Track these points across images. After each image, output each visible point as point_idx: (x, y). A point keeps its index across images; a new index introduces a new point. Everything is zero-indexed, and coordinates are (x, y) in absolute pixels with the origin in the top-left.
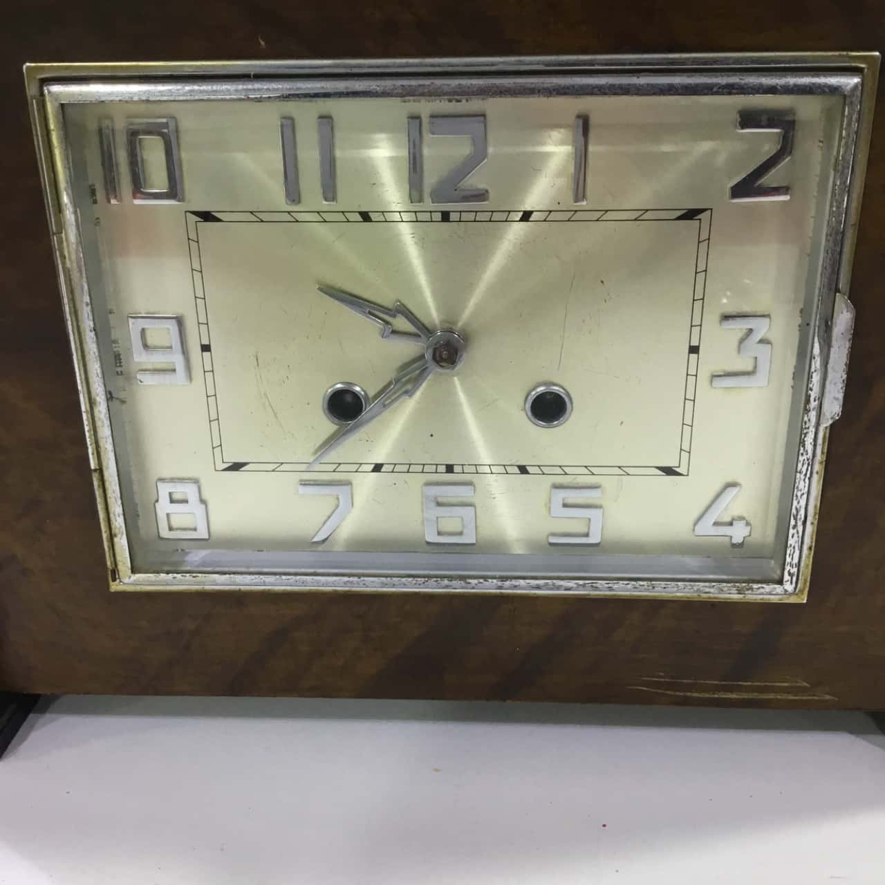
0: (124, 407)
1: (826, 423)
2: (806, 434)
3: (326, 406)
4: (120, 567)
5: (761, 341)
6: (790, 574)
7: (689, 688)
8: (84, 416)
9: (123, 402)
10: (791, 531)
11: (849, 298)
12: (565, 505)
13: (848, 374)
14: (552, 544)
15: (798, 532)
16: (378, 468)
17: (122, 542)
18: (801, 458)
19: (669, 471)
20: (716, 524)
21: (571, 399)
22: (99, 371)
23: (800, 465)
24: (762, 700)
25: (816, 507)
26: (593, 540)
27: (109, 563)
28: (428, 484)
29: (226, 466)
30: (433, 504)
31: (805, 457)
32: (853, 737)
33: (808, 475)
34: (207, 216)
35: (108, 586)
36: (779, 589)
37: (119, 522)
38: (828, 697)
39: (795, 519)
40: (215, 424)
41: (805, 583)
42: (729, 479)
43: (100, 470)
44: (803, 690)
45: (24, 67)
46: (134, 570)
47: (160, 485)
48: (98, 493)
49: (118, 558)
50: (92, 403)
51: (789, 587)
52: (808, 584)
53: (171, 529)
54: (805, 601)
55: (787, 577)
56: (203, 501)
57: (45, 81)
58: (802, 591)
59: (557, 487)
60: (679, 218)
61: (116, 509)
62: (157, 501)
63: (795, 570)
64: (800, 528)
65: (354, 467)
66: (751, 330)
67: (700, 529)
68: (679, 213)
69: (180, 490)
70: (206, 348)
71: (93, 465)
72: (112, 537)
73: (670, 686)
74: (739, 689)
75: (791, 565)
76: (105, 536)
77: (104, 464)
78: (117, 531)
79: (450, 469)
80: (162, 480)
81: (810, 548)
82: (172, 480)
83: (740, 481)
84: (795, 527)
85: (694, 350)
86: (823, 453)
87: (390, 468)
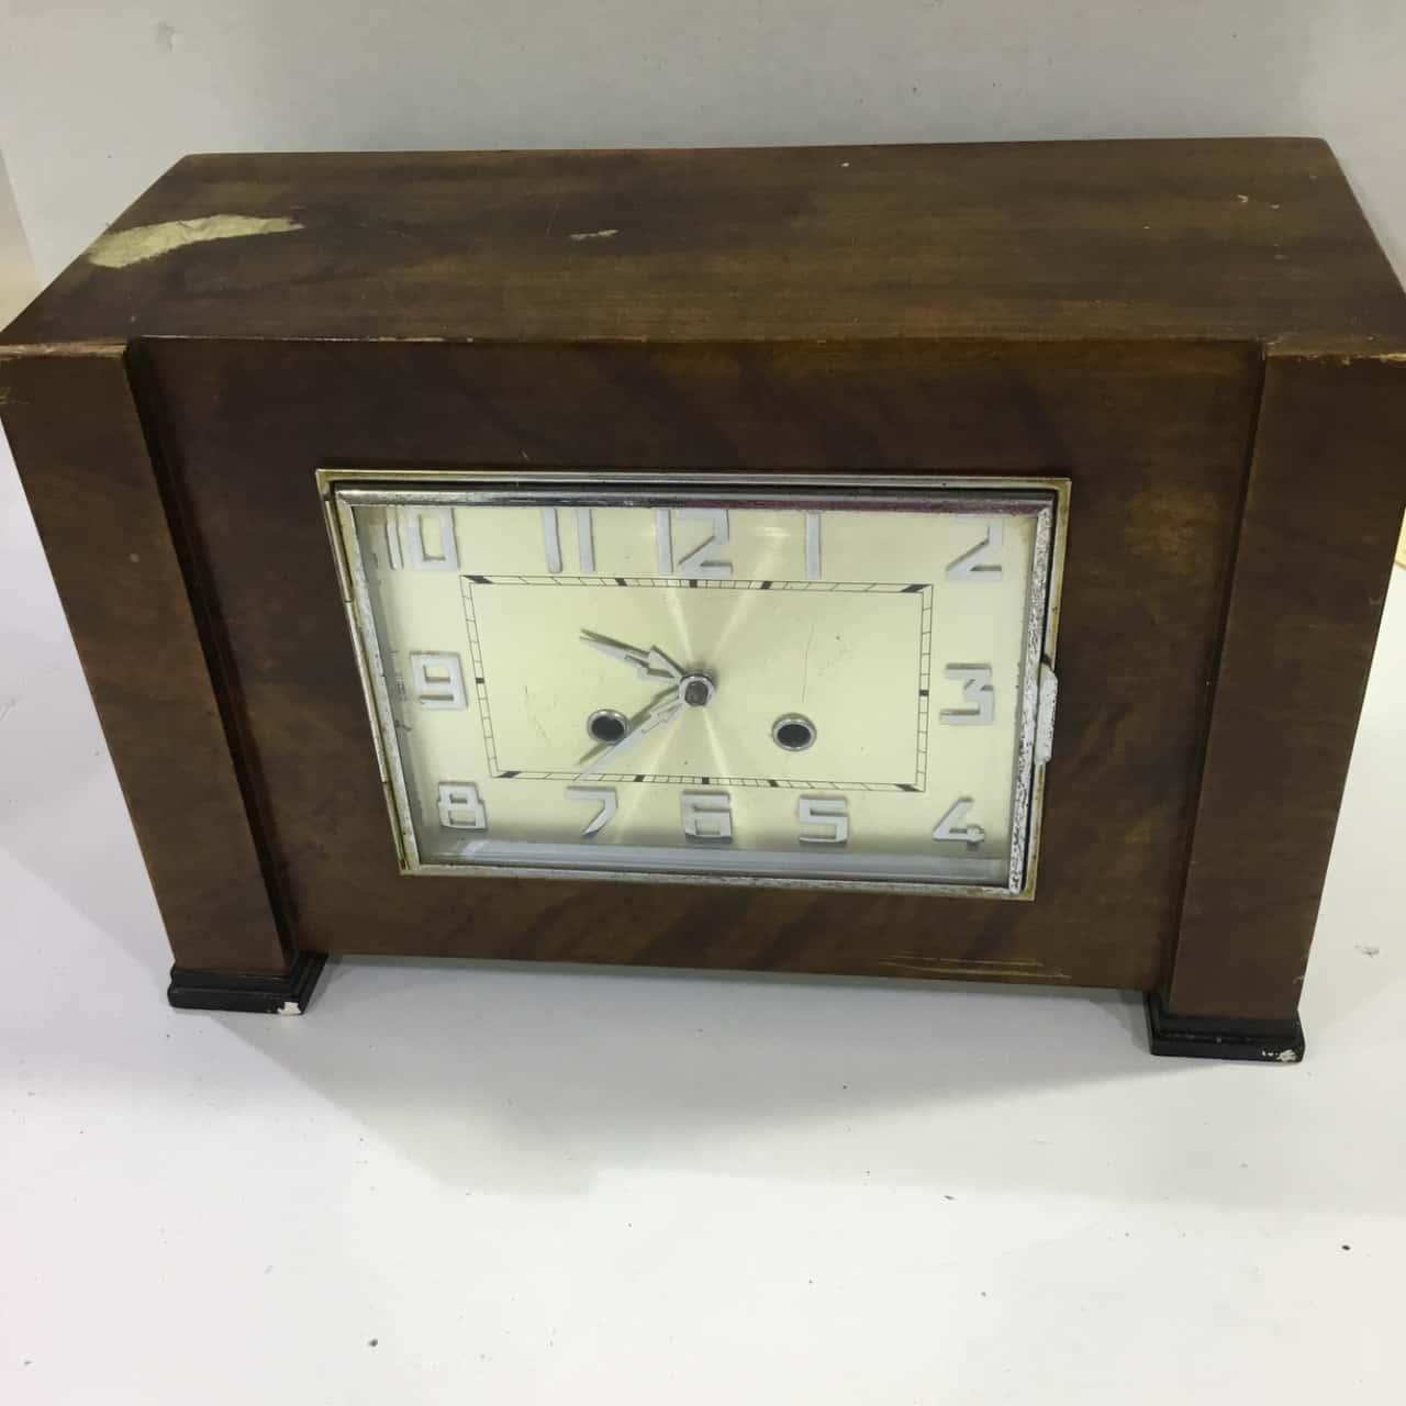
0: (409, 734)
1: (1040, 764)
2: (1021, 772)
3: (590, 730)
4: (410, 858)
5: (984, 689)
6: (1014, 880)
7: (932, 964)
8: (376, 741)
9: (409, 729)
10: (1013, 846)
11: (1055, 672)
12: (812, 813)
13: (1054, 727)
14: (801, 841)
15: (1020, 847)
16: (639, 779)
17: (411, 839)
18: (1018, 790)
19: (907, 788)
20: (952, 831)
21: (814, 728)
22: (389, 708)
23: (1017, 796)
24: (1000, 976)
25: (1037, 825)
26: (839, 839)
27: (399, 855)
28: (687, 793)
29: (501, 773)
30: (691, 810)
31: (1022, 789)
32: (1093, 1006)
33: (1027, 802)
34: (479, 580)
35: (398, 871)
36: (1005, 891)
37: (408, 823)
38: (1062, 976)
39: (1016, 836)
40: (490, 741)
41: (1032, 884)
42: (965, 793)
43: (390, 783)
44: (1035, 969)
45: (317, 474)
46: (421, 861)
47: (442, 788)
48: (388, 799)
49: (408, 851)
50: (381, 730)
51: (1014, 889)
52: (1035, 886)
53: (452, 822)
54: (1033, 899)
55: (1011, 882)
56: (480, 802)
57: (334, 485)
58: (1029, 891)
59: (804, 797)
60: (904, 591)
61: (406, 813)
62: (439, 800)
63: (1019, 877)
64: (1022, 844)
65: (618, 778)
66: (972, 681)
67: (937, 835)
68: (905, 587)
69: (459, 792)
70: (480, 681)
71: (384, 778)
72: (401, 834)
73: (912, 963)
74: (978, 966)
75: (1016, 873)
76: (395, 834)
77: (393, 777)
78: (406, 831)
79: (706, 781)
80: (442, 783)
81: (1035, 857)
82: (453, 783)
83: (974, 796)
84: (1016, 843)
85: (924, 693)
86: (1040, 783)
87: (651, 779)
